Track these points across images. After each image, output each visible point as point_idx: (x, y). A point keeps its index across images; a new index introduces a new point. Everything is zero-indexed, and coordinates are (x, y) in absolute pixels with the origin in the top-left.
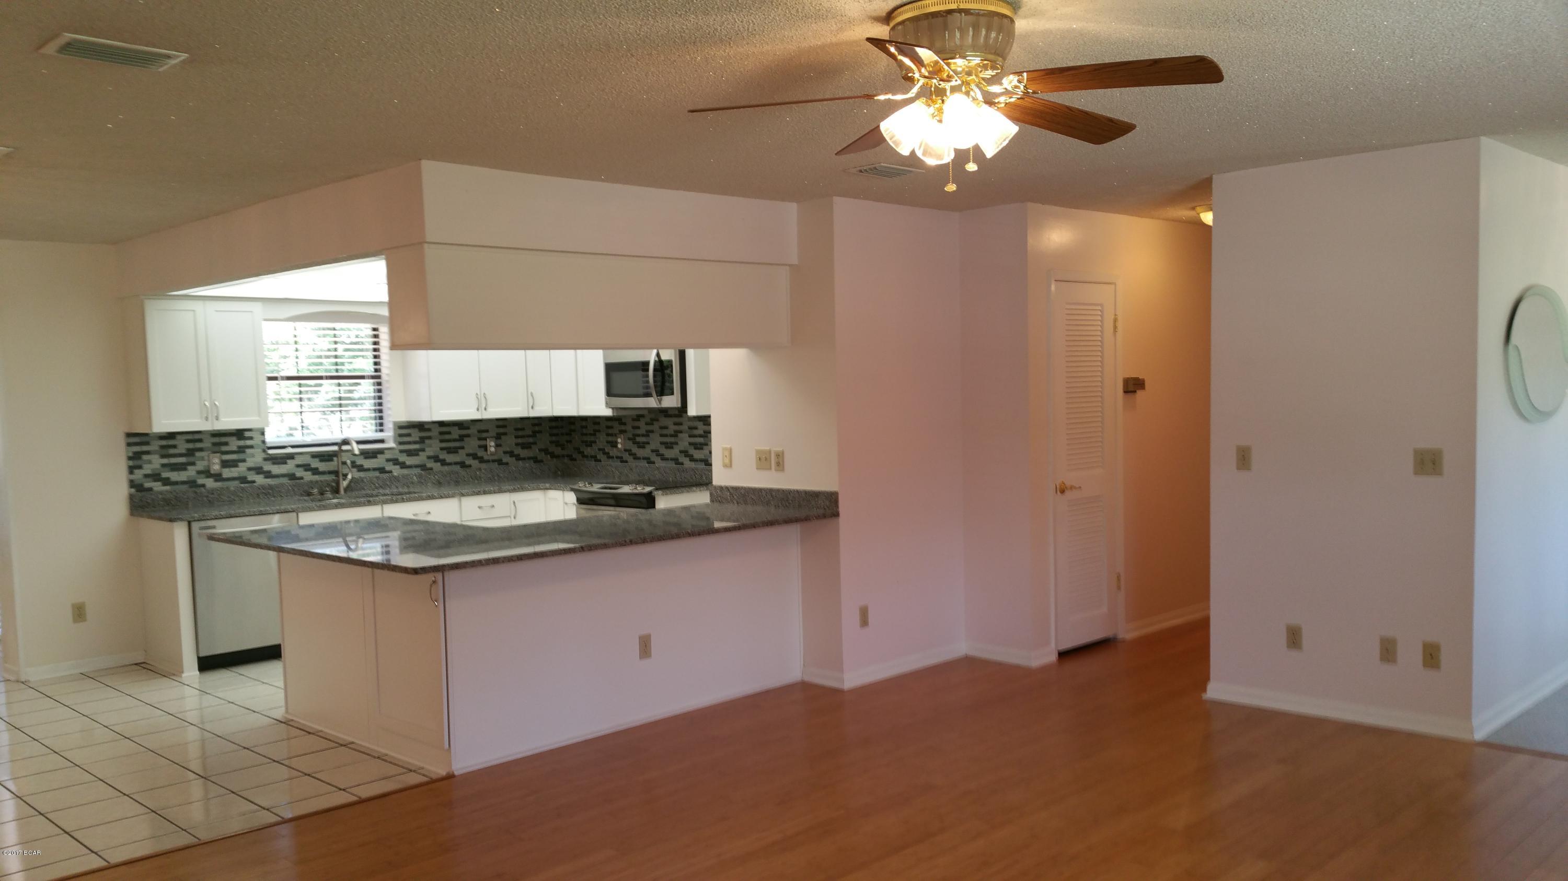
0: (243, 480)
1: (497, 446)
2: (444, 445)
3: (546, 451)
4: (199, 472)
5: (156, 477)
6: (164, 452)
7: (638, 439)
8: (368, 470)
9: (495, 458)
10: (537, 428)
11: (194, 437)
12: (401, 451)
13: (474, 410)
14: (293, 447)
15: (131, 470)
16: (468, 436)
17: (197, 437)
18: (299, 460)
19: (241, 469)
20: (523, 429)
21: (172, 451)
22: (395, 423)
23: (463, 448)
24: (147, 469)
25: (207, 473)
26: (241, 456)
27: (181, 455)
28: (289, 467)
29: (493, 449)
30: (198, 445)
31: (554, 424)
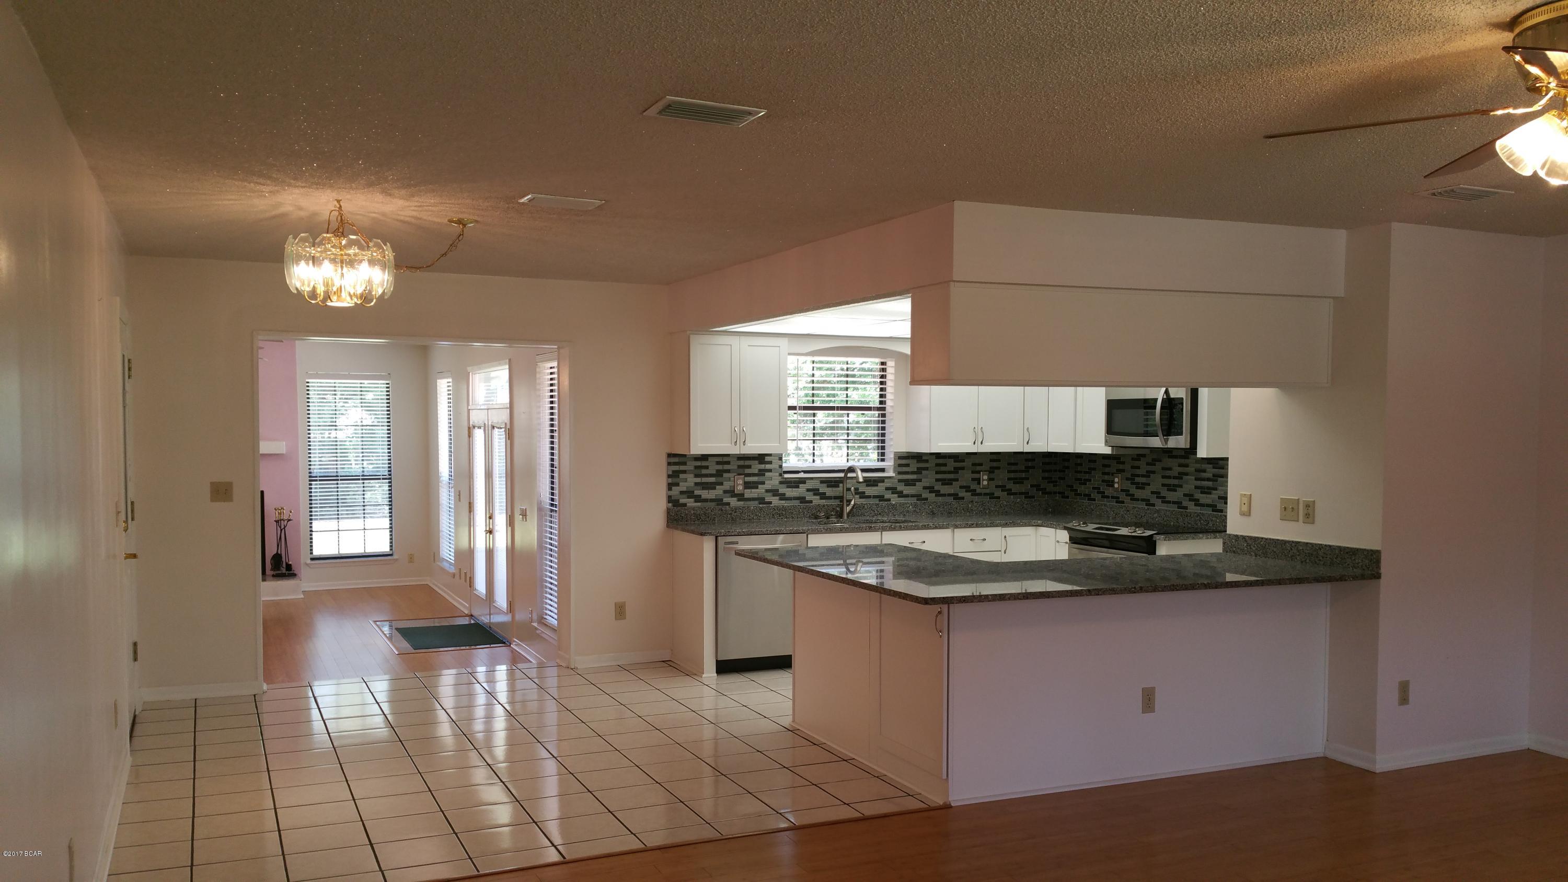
0: (761, 500)
1: (990, 479)
2: (939, 476)
3: (1037, 487)
4: (725, 492)
5: (689, 494)
6: (698, 472)
7: (1137, 479)
8: (869, 497)
9: (987, 491)
10: (1030, 464)
11: (723, 459)
12: (900, 481)
13: (971, 443)
14: (805, 472)
15: (670, 486)
16: (963, 468)
17: (726, 459)
18: (809, 485)
19: (761, 489)
20: (1016, 464)
21: (704, 471)
22: (896, 453)
23: (957, 480)
24: (683, 487)
25: (731, 493)
26: (761, 479)
27: (711, 475)
28: (801, 491)
29: (985, 483)
30: (726, 467)
31: (1047, 460)
